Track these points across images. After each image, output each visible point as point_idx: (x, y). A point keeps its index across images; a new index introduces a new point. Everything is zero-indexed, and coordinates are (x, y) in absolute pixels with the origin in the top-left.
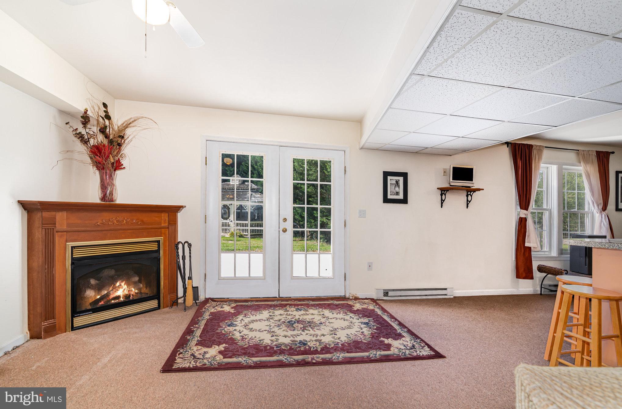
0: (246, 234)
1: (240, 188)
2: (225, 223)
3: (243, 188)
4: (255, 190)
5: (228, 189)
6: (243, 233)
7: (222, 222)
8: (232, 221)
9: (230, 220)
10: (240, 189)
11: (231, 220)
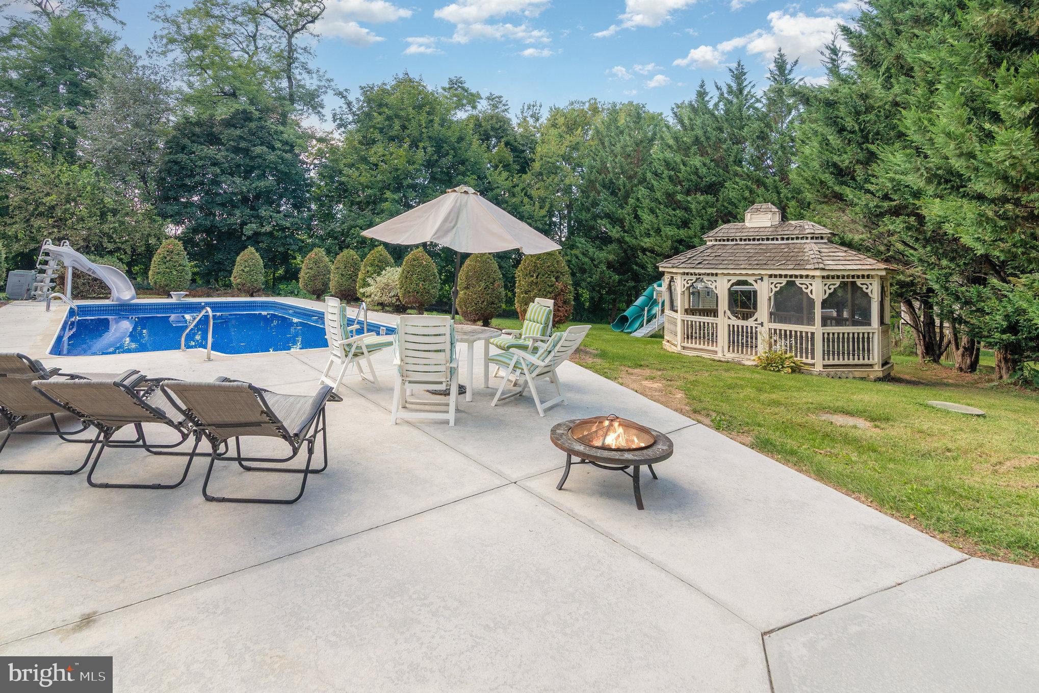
0: (809, 361)
1: (779, 237)
2: (733, 326)
3: (785, 237)
4: (822, 238)
5: (741, 240)
6: (799, 358)
7: (729, 325)
8: (762, 324)
9: (756, 320)
10: (777, 239)
11: (759, 322)
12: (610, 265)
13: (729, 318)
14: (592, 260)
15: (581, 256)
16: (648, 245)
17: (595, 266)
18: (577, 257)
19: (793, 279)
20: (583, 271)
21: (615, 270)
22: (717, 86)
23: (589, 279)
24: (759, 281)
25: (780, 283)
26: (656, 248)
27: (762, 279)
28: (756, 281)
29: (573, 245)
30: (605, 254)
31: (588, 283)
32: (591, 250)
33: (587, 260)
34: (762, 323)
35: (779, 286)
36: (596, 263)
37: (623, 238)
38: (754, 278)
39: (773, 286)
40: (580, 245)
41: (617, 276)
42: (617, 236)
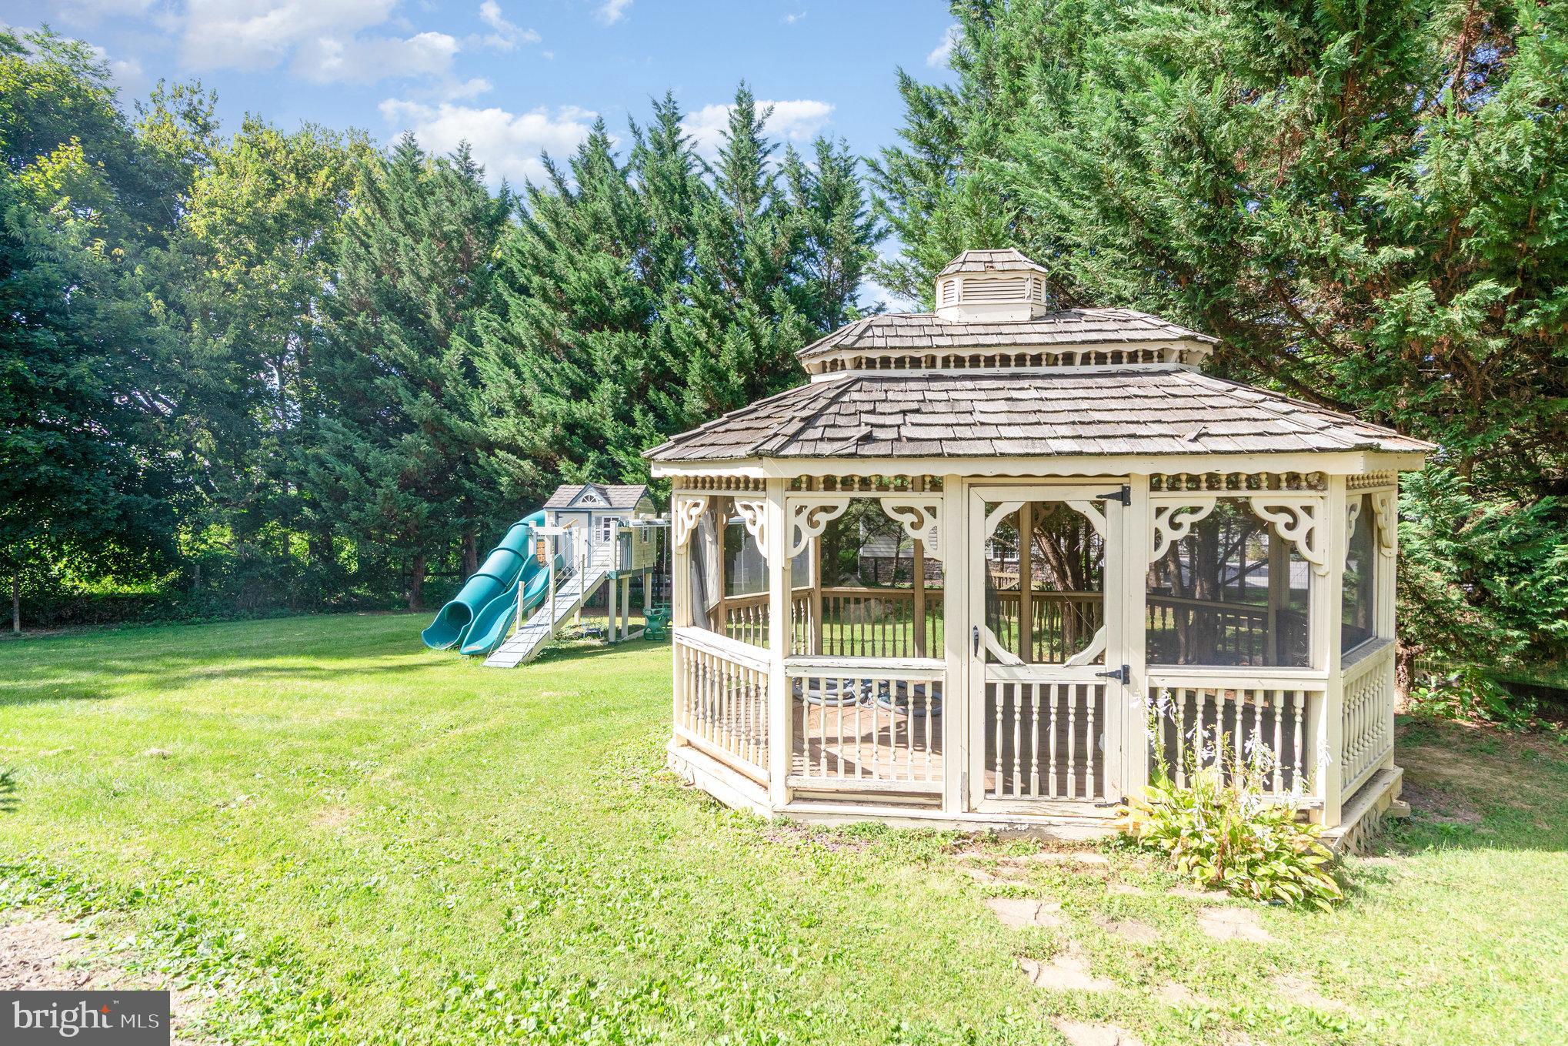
7: (991, 686)
8: (1123, 674)
9: (1099, 661)
12: (407, 482)
13: (990, 658)
14: (363, 469)
15: (332, 461)
16: (502, 433)
17: (369, 482)
18: (322, 463)
19: (1242, 493)
20: (340, 496)
21: (420, 491)
22: (632, 126)
23: (354, 515)
24: (1112, 505)
25: (1194, 510)
26: (520, 441)
27: (1124, 497)
28: (1100, 505)
29: (312, 438)
30: (395, 456)
31: (355, 523)
32: (360, 446)
33: (349, 469)
34: (1126, 669)
35: (1186, 520)
36: (371, 476)
37: (438, 419)
38: (1093, 493)
39: (1163, 522)
40: (329, 435)
41: (425, 505)
42: (426, 413)
